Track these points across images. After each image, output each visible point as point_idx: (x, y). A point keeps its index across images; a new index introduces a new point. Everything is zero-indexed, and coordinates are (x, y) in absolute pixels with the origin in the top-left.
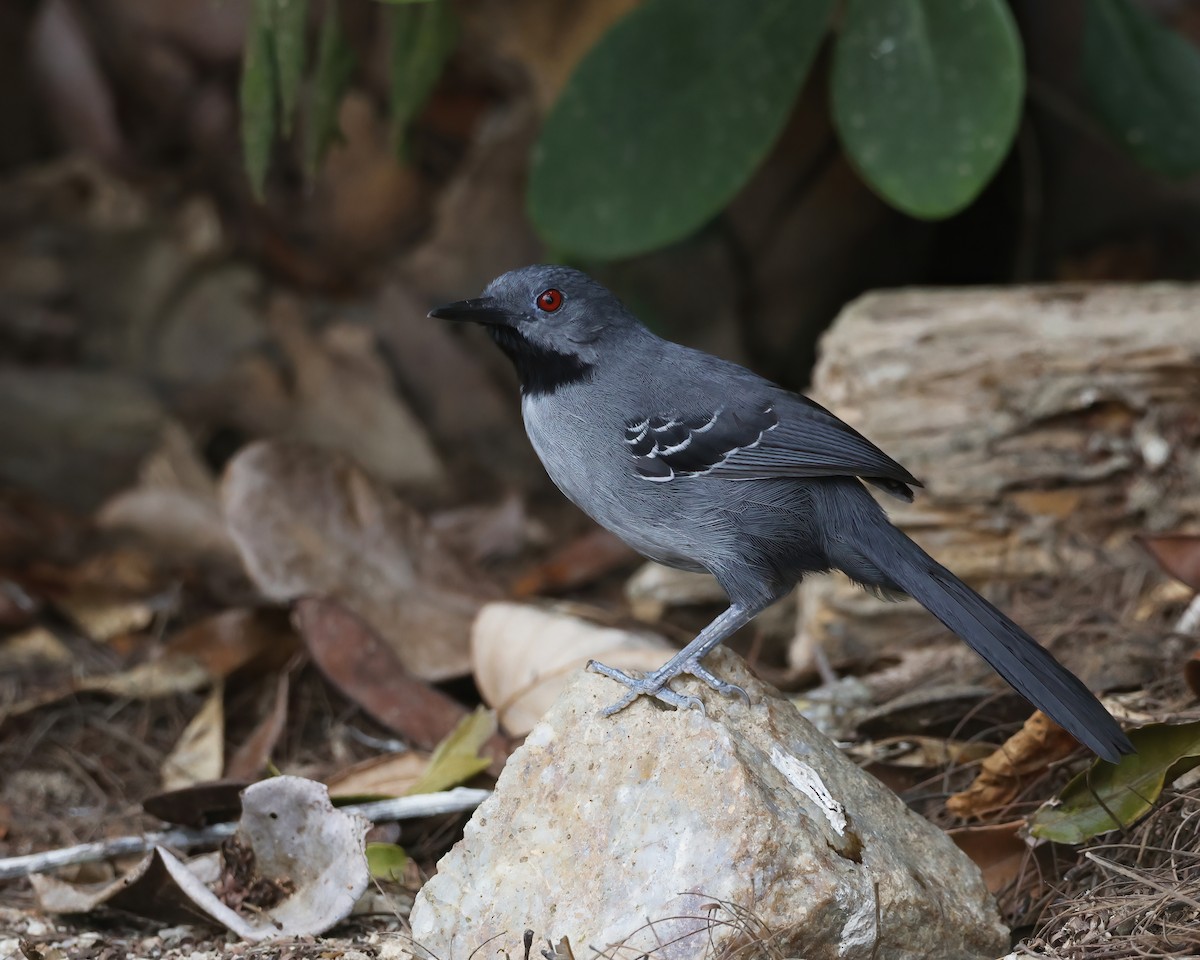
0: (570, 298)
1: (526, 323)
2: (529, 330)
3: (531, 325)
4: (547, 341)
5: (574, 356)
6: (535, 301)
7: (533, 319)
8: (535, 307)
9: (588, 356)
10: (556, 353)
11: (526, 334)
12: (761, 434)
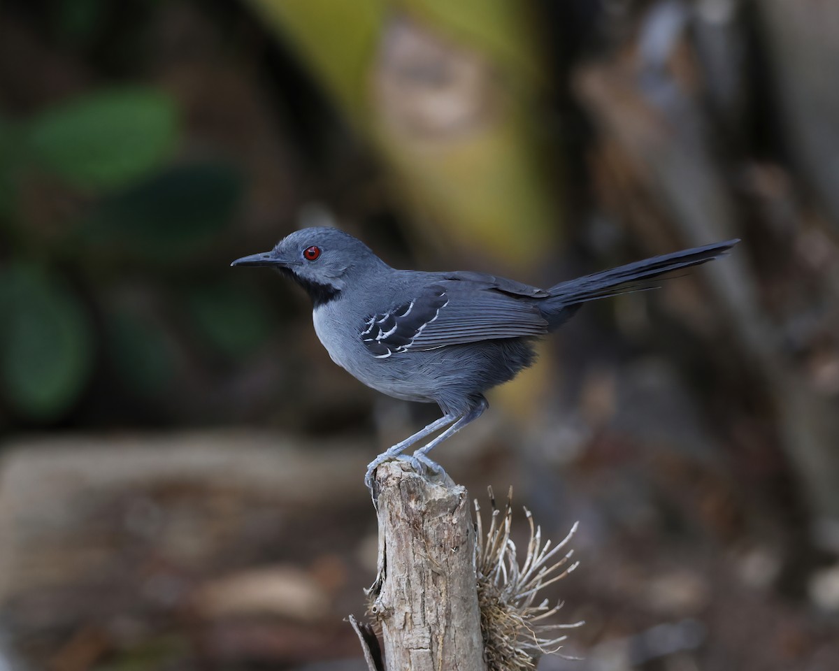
0: (326, 250)
1: (298, 266)
2: (299, 271)
3: (300, 267)
4: (311, 276)
5: (329, 286)
6: (302, 254)
7: (302, 264)
8: (302, 256)
9: (338, 284)
10: (318, 284)
11: (298, 273)
12: (438, 311)
